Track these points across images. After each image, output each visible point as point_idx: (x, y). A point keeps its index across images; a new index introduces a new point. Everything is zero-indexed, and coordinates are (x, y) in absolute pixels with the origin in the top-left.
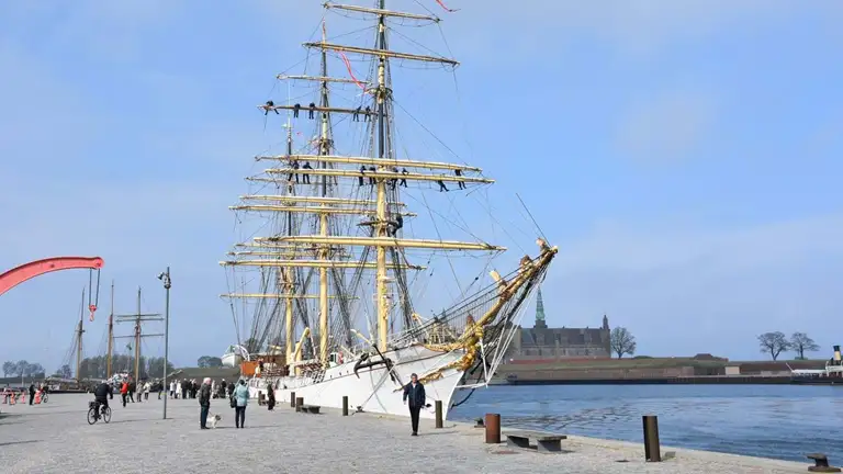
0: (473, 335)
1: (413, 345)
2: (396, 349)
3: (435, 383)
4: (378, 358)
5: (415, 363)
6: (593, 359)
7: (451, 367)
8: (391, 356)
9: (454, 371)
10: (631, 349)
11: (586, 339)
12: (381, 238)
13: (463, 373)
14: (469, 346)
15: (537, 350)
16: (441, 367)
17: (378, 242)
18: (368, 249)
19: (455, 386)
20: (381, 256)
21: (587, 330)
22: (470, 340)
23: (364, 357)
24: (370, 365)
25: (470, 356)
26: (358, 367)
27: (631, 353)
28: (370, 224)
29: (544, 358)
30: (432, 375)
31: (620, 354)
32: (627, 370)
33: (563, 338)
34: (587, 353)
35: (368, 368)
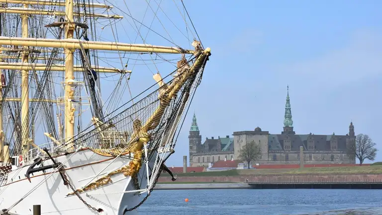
0: (138, 140)
1: (82, 150)
2: (67, 154)
3: (105, 188)
4: (49, 162)
5: (85, 168)
6: (339, 165)
7: (119, 172)
8: (62, 159)
9: (122, 176)
10: (372, 155)
11: (332, 145)
12: (70, 39)
13: (130, 178)
14: (135, 151)
15: (283, 155)
16: (109, 172)
17: (64, 44)
18: (55, 51)
19: (124, 191)
20: (68, 57)
21: (334, 136)
22: (136, 145)
23: (38, 161)
24: (43, 169)
25: (135, 162)
26: (31, 171)
27: (372, 159)
28: (59, 25)
29: (290, 162)
30: (101, 180)
31: (361, 160)
32: (365, 174)
33: (309, 144)
34: (332, 158)
35: (41, 172)
